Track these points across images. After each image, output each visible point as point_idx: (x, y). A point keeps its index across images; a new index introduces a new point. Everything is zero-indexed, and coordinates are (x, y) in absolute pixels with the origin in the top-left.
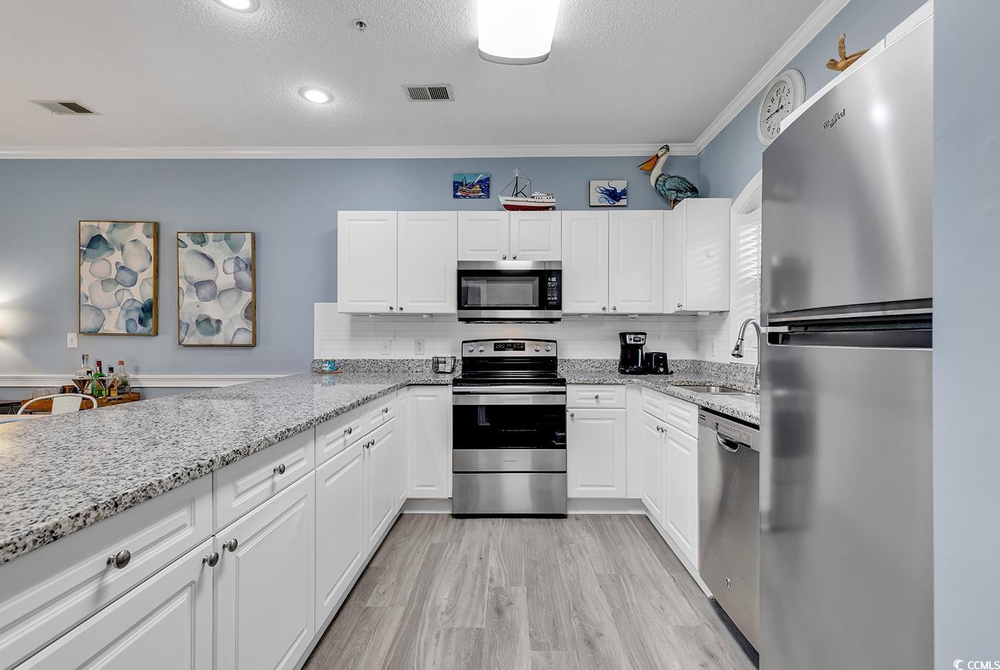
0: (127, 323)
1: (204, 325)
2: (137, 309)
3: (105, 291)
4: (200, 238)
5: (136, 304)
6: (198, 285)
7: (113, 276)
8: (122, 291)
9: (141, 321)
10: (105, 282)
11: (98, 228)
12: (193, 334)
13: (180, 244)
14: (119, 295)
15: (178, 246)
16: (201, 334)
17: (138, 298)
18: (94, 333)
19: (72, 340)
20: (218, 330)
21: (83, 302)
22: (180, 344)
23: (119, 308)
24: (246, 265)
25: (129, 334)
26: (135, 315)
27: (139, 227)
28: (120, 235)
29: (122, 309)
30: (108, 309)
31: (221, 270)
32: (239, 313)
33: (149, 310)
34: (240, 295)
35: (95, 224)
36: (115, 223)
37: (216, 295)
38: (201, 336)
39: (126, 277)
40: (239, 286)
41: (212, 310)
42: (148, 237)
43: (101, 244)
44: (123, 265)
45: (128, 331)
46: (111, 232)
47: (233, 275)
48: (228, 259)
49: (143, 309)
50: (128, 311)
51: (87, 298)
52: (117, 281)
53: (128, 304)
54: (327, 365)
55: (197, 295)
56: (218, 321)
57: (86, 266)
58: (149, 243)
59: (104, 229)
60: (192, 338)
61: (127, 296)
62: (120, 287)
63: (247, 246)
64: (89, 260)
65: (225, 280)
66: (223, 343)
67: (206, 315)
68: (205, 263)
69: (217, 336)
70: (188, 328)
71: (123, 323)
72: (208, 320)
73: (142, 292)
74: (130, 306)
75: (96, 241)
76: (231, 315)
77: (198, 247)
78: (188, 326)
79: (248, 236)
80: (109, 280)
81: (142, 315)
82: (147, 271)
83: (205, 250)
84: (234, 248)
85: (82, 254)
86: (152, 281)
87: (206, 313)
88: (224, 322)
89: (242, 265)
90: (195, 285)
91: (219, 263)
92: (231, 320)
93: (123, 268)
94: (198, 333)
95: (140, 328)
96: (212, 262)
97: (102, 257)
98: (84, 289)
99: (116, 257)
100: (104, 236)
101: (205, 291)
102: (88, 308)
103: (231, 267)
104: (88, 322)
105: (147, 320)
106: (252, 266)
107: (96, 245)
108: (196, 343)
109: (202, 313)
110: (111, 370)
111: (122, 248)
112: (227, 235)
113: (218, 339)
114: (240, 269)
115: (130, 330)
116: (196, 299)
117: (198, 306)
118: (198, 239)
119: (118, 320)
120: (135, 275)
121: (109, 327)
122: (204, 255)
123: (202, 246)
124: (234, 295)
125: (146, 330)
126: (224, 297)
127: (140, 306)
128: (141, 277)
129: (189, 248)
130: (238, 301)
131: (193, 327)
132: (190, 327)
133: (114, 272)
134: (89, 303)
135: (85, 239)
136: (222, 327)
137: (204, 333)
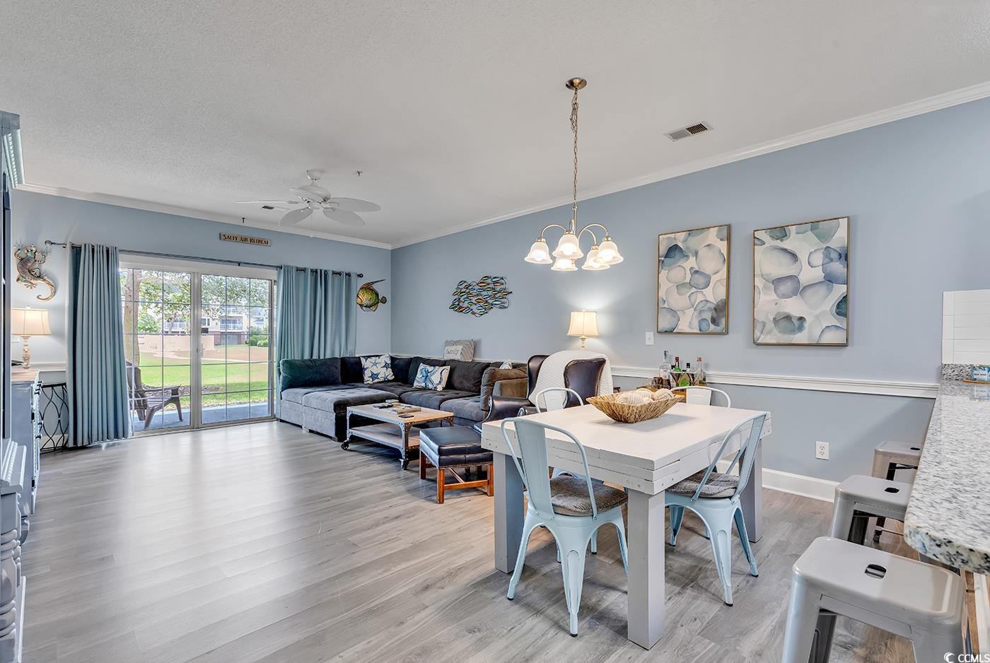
0: (700, 323)
1: (784, 324)
2: (710, 309)
3: (680, 295)
4: (781, 232)
5: (709, 305)
6: (777, 282)
7: (687, 280)
8: (695, 295)
9: (714, 321)
10: (680, 286)
11: (675, 239)
12: (770, 332)
13: (756, 241)
14: (693, 297)
15: (754, 245)
16: (779, 332)
17: (711, 298)
18: (670, 332)
19: (650, 338)
20: (801, 328)
21: (661, 305)
22: (754, 342)
23: (693, 309)
24: (840, 255)
25: (702, 333)
26: (708, 316)
27: (714, 231)
28: (694, 242)
29: (695, 310)
30: (683, 311)
31: (805, 263)
32: (828, 309)
33: (721, 310)
34: (830, 290)
35: (672, 236)
36: (690, 232)
37: (799, 289)
38: (779, 335)
39: (700, 280)
40: (830, 279)
41: (794, 307)
42: (722, 240)
43: (678, 254)
44: (697, 269)
45: (700, 330)
46: (686, 240)
47: (821, 267)
48: (815, 251)
49: (715, 309)
50: (701, 312)
51: (665, 302)
52: (690, 285)
53: (701, 305)
54: (986, 372)
55: (776, 292)
56: (801, 319)
57: (663, 273)
58: (723, 246)
59: (680, 239)
60: (769, 337)
61: (700, 298)
62: (694, 290)
63: (842, 233)
64: (666, 268)
65: (811, 274)
66: (806, 342)
67: (786, 313)
68: (786, 259)
69: (799, 334)
70: (764, 326)
71: (696, 323)
72: (788, 318)
73: (715, 293)
74: (703, 307)
75: (673, 250)
76: (817, 312)
77: (778, 243)
78: (764, 324)
79: (844, 222)
80: (684, 285)
81: (715, 315)
82: (720, 273)
83: (786, 244)
84: (823, 237)
85: (661, 263)
86: (725, 282)
87: (786, 311)
88: (809, 320)
89: (834, 255)
90: (773, 282)
91: (803, 257)
92: (817, 317)
93: (696, 272)
94: (775, 331)
95: (712, 328)
96: (794, 256)
97: (678, 264)
98: (662, 294)
99: (691, 262)
100: (680, 245)
101: (785, 287)
102: (664, 310)
103: (818, 259)
104: (665, 323)
105: (720, 319)
106: (845, 256)
107: (672, 254)
108: (774, 342)
109: (781, 311)
110: (688, 365)
111: (696, 254)
112: (814, 225)
113: (800, 338)
114: (832, 260)
115: (703, 329)
116: (775, 297)
117: (776, 304)
118: (778, 234)
119: (691, 320)
120: (708, 278)
121: (683, 326)
122: (785, 250)
123: (782, 241)
124: (822, 290)
125: (718, 329)
126: (809, 292)
127: (713, 306)
128: (714, 279)
129: (767, 245)
130: (828, 296)
131: (770, 325)
132: (767, 325)
133: (689, 276)
134: (666, 306)
135: (663, 250)
136: (806, 325)
137: (784, 331)
